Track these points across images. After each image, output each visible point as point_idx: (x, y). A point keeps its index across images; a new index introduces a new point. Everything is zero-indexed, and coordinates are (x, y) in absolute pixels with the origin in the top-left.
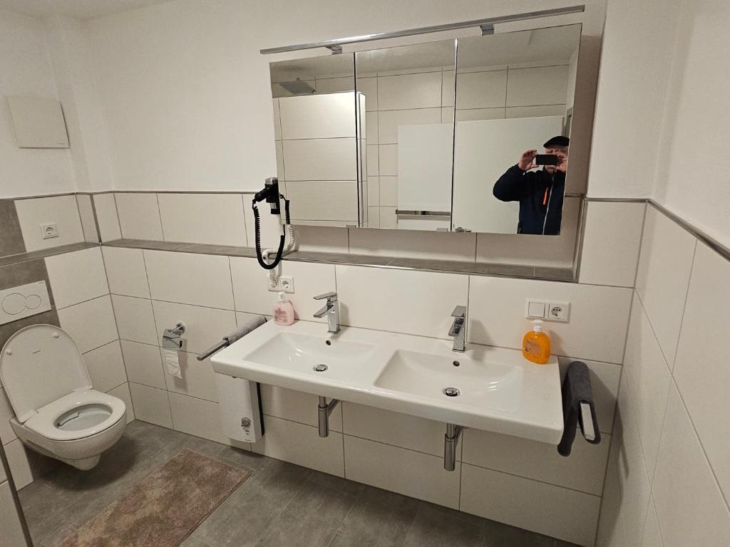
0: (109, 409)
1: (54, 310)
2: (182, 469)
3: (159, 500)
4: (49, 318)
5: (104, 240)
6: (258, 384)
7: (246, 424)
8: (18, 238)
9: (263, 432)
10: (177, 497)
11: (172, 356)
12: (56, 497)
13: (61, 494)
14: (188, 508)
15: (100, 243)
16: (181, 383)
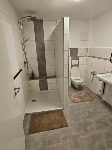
0: (81, 80)
1: (78, 65)
2: (88, 94)
3: (84, 96)
4: (77, 66)
5: (88, 55)
6: (105, 83)
7: (100, 91)
8: (77, 54)
9: (103, 94)
10: (86, 96)
11: (92, 76)
12: (72, 89)
13: (73, 89)
14: (87, 98)
15: (87, 56)
16: (92, 81)
